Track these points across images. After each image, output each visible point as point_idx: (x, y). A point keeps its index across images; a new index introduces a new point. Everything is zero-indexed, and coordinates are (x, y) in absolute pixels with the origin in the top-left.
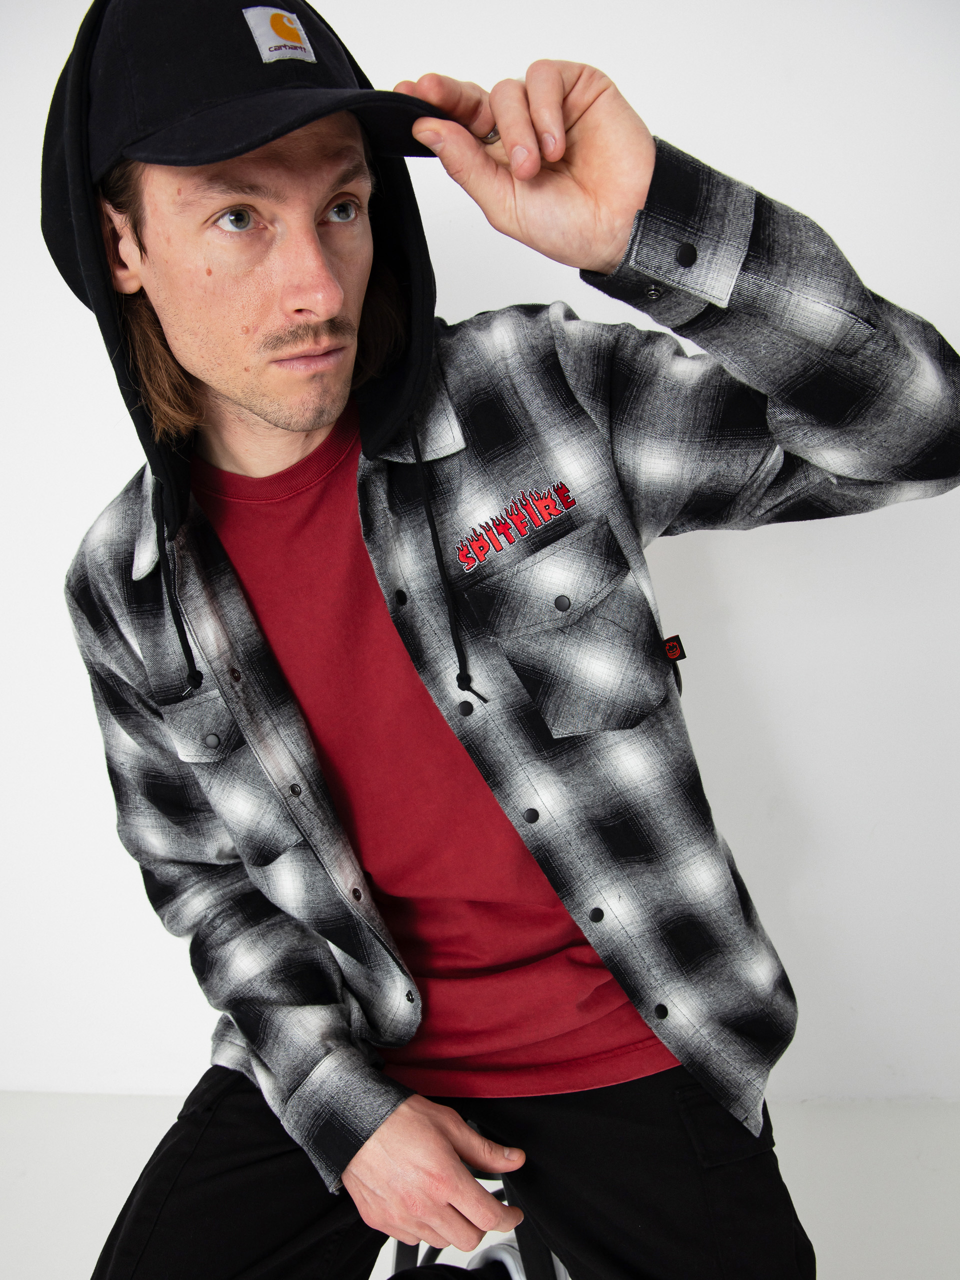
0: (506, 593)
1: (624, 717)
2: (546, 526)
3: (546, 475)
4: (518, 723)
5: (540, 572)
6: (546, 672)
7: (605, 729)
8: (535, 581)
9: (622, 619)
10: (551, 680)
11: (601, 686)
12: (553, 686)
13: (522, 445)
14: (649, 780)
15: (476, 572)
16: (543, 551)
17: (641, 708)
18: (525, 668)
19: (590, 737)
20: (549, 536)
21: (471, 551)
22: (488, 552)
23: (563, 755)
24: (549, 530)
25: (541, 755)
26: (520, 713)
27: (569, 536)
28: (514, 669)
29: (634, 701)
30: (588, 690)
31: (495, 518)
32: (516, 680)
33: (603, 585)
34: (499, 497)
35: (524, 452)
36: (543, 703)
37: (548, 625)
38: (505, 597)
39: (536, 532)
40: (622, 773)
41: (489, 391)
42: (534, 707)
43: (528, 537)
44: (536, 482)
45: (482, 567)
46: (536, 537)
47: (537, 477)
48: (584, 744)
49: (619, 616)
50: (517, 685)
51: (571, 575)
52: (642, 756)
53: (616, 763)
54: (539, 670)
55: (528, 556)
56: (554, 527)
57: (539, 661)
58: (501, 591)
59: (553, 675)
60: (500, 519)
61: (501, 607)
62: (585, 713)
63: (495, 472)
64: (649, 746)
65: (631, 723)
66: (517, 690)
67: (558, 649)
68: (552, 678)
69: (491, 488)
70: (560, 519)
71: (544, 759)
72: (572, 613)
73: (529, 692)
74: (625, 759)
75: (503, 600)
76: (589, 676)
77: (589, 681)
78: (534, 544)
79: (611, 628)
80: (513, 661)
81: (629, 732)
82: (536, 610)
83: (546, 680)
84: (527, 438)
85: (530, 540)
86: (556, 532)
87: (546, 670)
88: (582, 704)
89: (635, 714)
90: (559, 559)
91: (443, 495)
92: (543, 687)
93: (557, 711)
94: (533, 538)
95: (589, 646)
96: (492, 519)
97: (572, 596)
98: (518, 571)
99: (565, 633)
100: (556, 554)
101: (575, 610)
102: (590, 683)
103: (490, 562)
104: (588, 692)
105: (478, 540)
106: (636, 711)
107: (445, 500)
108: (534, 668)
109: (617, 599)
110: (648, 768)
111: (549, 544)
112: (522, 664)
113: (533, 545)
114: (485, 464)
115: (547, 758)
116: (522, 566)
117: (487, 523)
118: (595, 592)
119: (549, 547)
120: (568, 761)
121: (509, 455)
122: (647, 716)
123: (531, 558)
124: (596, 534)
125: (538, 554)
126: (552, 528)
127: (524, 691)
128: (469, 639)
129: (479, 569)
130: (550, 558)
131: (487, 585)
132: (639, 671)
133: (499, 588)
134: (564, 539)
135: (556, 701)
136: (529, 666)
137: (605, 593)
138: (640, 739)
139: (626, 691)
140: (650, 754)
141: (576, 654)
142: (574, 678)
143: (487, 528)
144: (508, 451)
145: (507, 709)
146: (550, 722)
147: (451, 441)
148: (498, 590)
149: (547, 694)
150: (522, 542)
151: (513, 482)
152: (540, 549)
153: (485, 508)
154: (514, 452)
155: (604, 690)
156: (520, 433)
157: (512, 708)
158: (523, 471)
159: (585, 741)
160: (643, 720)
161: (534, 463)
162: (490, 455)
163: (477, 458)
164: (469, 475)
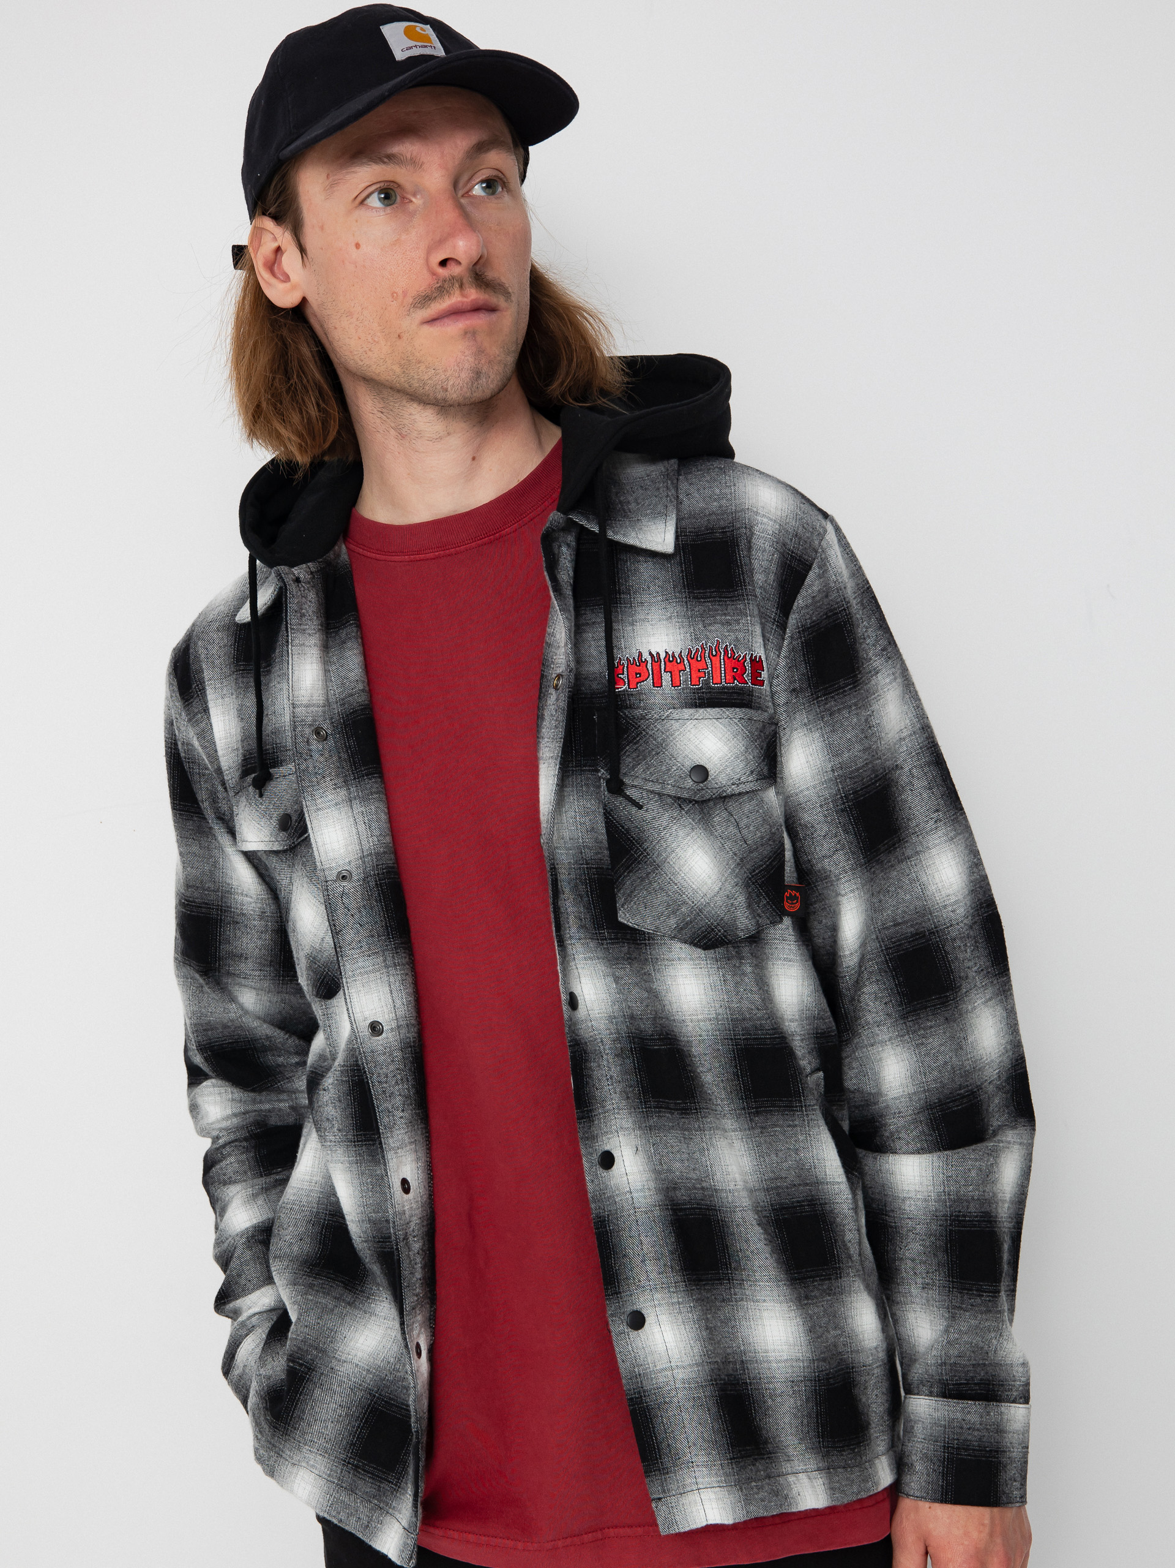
0: (642, 733)
1: (703, 932)
2: (724, 688)
3: (750, 640)
4: (586, 885)
5: (692, 731)
6: (639, 844)
7: (674, 937)
8: (680, 737)
9: (748, 827)
10: (640, 855)
11: (694, 886)
12: (639, 863)
13: (739, 599)
15: (619, 695)
16: (709, 710)
17: (725, 931)
18: (618, 827)
19: (653, 939)
20: (724, 699)
21: (625, 673)
22: (643, 681)
23: (624, 943)
24: (726, 693)
25: (600, 933)
26: (594, 874)
27: (744, 710)
28: (606, 823)
29: (722, 919)
30: (676, 884)
31: (670, 653)
32: (604, 837)
33: (750, 779)
34: (688, 635)
35: (738, 606)
36: (620, 876)
37: (669, 790)
38: (637, 736)
39: (710, 688)
40: (674, 998)
41: (726, 532)
42: (609, 875)
43: (698, 689)
44: (737, 640)
45: (628, 695)
46: (706, 693)
47: (741, 635)
48: (645, 944)
49: (745, 821)
50: (601, 842)
51: (725, 750)
52: (703, 986)
53: (670, 982)
54: (632, 837)
55: (687, 708)
56: (732, 693)
57: (636, 828)
58: (637, 729)
59: (645, 850)
60: (677, 656)
61: (628, 745)
62: (660, 909)
63: (696, 609)
64: (716, 978)
65: (707, 942)
66: (600, 848)
67: (665, 824)
68: (642, 853)
69: (682, 622)
70: (742, 689)
71: (602, 940)
72: (703, 790)
73: (611, 856)
74: (682, 982)
75: (635, 738)
76: (686, 869)
77: (683, 875)
78: (702, 699)
79: (731, 828)
80: (609, 813)
81: (699, 952)
82: (664, 768)
83: (635, 852)
84: (747, 595)
85: (698, 693)
86: (733, 699)
87: (640, 842)
88: (661, 898)
89: (717, 934)
90: (721, 726)
91: (617, 603)
92: (628, 858)
93: (632, 892)
94: (703, 693)
95: (699, 835)
96: (666, 652)
97: (712, 772)
98: (668, 716)
99: (683, 809)
100: (720, 721)
101: (707, 788)
102: (683, 877)
103: (640, 693)
104: (676, 887)
105: (640, 665)
106: (719, 931)
107: (623, 610)
108: (628, 833)
109: (754, 802)
110: (704, 1002)
111: (719, 707)
112: (617, 822)
113: (699, 699)
114: (689, 598)
115: (606, 939)
116: (676, 713)
117: (658, 654)
118: (739, 780)
119: (717, 710)
120: (629, 953)
121: (719, 601)
122: (727, 944)
123: (692, 711)
124: (764, 726)
125: (701, 710)
126: (729, 693)
127: (606, 852)
128: (573, 767)
129: (624, 695)
130: (711, 722)
131: (625, 714)
132: (737, 889)
133: (637, 724)
134: (738, 710)
135: (634, 881)
136: (623, 827)
137: (747, 787)
138: (710, 965)
139: (719, 903)
140: (714, 987)
141: (683, 838)
142: (666, 865)
143: (655, 658)
144: (720, 597)
145: (582, 864)
146: (620, 900)
147: (660, 540)
148: (634, 726)
149: (629, 868)
150: (688, 691)
151: (713, 628)
152: (705, 707)
153: (665, 638)
154: (726, 601)
155: (695, 891)
156: (741, 586)
157: (587, 864)
158: (728, 623)
159: (647, 942)
160: (722, 946)
161: (743, 621)
162: (700, 593)
163: (685, 589)
164: (667, 600)
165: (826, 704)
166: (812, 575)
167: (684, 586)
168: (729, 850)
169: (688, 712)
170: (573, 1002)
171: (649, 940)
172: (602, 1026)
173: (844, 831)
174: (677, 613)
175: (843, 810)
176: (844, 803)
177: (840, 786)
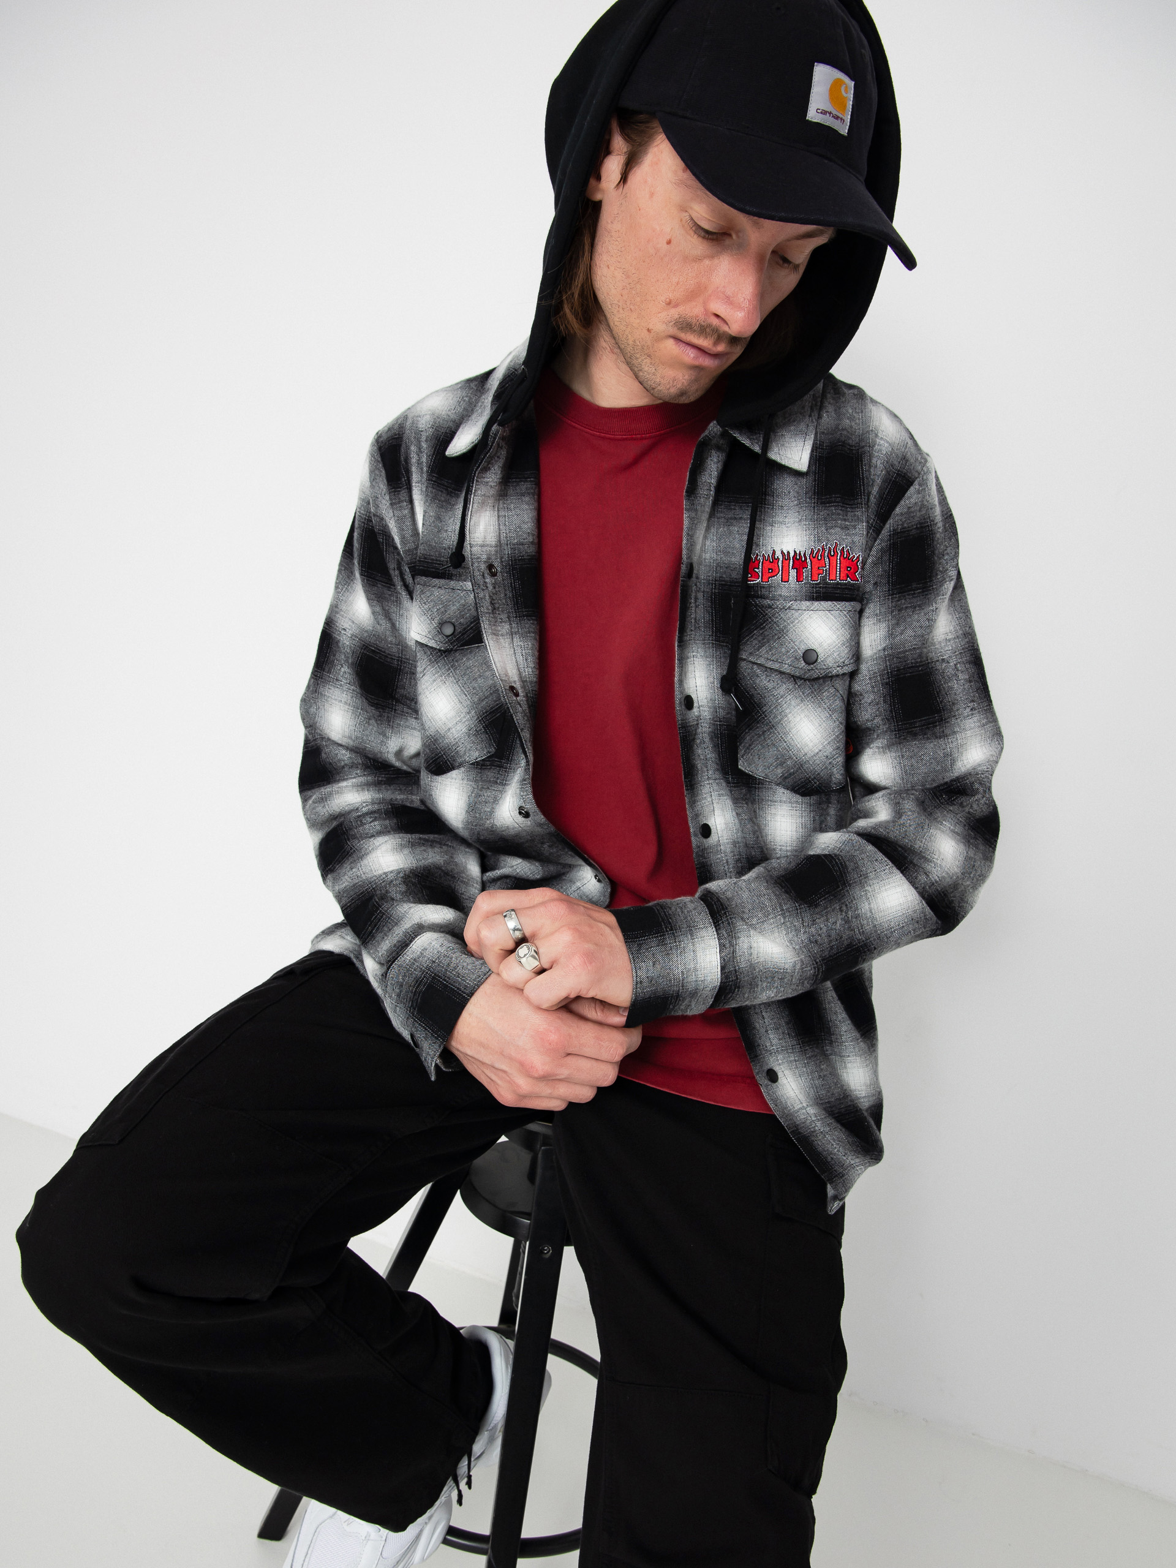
0: (768, 620)
1: (802, 783)
2: (838, 584)
4: (718, 738)
5: (808, 620)
7: (779, 784)
8: (798, 624)
10: (759, 716)
11: (798, 745)
12: (758, 723)
13: (857, 507)
14: (788, 848)
15: (753, 587)
16: (822, 603)
17: (820, 783)
18: (744, 693)
19: (763, 784)
20: (837, 593)
21: (760, 567)
22: (774, 577)
23: (743, 786)
24: (839, 588)
25: (727, 778)
26: (725, 731)
27: (852, 603)
29: (819, 774)
30: (786, 742)
31: (798, 552)
33: (852, 661)
34: (812, 536)
35: (856, 513)
36: (742, 733)
37: (786, 668)
38: (764, 623)
39: (827, 583)
40: (770, 831)
41: (853, 450)
42: (736, 731)
43: (816, 584)
44: (853, 542)
45: (760, 587)
46: (823, 588)
47: (856, 539)
48: (755, 787)
50: (731, 704)
51: (833, 637)
52: (795, 822)
53: (769, 819)
54: (754, 701)
55: (806, 600)
56: (844, 588)
57: (759, 694)
58: (764, 616)
59: (763, 713)
60: (802, 555)
61: (755, 629)
62: (771, 760)
63: (821, 513)
64: (809, 820)
65: (804, 791)
66: (730, 709)
67: (781, 694)
68: (761, 715)
69: (809, 524)
70: (853, 585)
71: (727, 783)
72: (813, 670)
74: (779, 820)
75: (762, 624)
76: (794, 731)
77: (791, 735)
78: (818, 593)
79: (838, 702)
81: (799, 798)
82: (783, 650)
83: (756, 713)
86: (844, 594)
87: (760, 706)
88: (772, 752)
89: (813, 785)
90: (832, 617)
91: (765, 504)
92: (751, 720)
93: (750, 745)
94: (820, 587)
95: (810, 706)
96: (795, 551)
97: (822, 655)
98: (790, 607)
99: (796, 683)
100: (832, 612)
101: (817, 669)
102: (791, 738)
103: (770, 586)
104: (785, 744)
105: (772, 562)
106: (815, 783)
107: (767, 512)
108: (751, 698)
110: (796, 837)
111: (831, 600)
113: (816, 593)
114: (817, 503)
115: (729, 783)
116: (796, 605)
117: (788, 553)
118: (844, 663)
119: (830, 603)
121: (842, 507)
122: (821, 793)
123: (808, 603)
125: (816, 603)
126: (842, 588)
129: (757, 587)
130: (824, 613)
131: (756, 603)
132: (838, 751)
133: (764, 612)
134: (847, 603)
135: (753, 737)
136: (748, 694)
137: (849, 669)
138: (803, 809)
140: (804, 826)
141: (794, 707)
142: (779, 725)
143: (786, 556)
144: (843, 503)
145: (716, 721)
146: (741, 752)
147: (797, 459)
148: (762, 614)
149: (750, 727)
150: (809, 585)
151: (833, 531)
152: (821, 600)
153: (795, 539)
154: (847, 508)
155: (799, 750)
156: (861, 495)
157: (720, 721)
158: (846, 528)
159: (757, 786)
160: (816, 794)
161: (860, 527)
162: (827, 498)
163: (815, 495)
164: (800, 504)
165: (898, 601)
166: (912, 490)
167: (815, 493)
169: (806, 604)
170: (706, 831)
171: (759, 785)
172: (728, 850)
173: (883, 700)
174: (806, 516)
175: (887, 684)
176: (889, 678)
177: (888, 663)
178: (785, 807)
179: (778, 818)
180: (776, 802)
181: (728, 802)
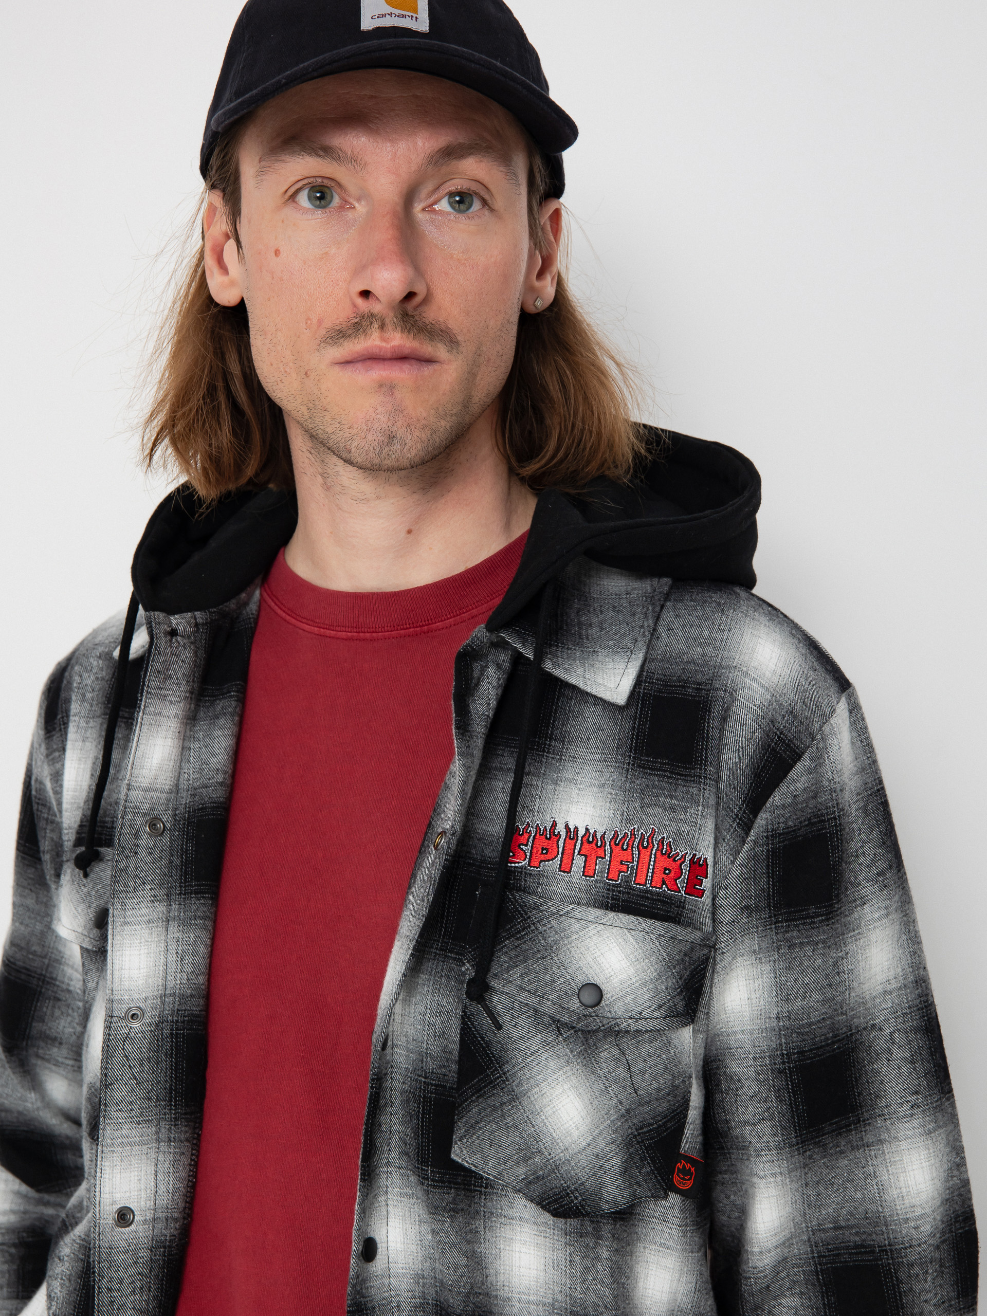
0: (530, 927)
1: (555, 1194)
2: (647, 891)
3: (696, 837)
4: (419, 1104)
5: (594, 938)
6: (498, 1063)
7: (519, 1191)
8: (577, 942)
9: (643, 1073)
10: (498, 1078)
11: (554, 1135)
12: (494, 1087)
13: (694, 781)
14: (532, 1298)
15: (514, 872)
16: (621, 915)
17: (583, 1200)
18: (476, 1038)
19: (493, 1188)
20: (644, 905)
21: (530, 844)
22: (549, 861)
23: (451, 1188)
24: (647, 898)
25: (422, 1169)
26: (432, 1093)
27: (666, 924)
28: (462, 1029)
29: (582, 1184)
30: (533, 1126)
31: (592, 831)
32: (455, 1047)
33: (656, 1014)
34: (618, 813)
35: (691, 790)
36: (465, 1101)
37: (548, 1007)
38: (523, 930)
39: (631, 888)
40: (502, 1267)
41: (702, 689)
42: (452, 1097)
43: (614, 885)
44: (679, 833)
45: (526, 873)
46: (624, 893)
47: (685, 828)
48: (481, 1192)
49: (641, 1065)
50: (451, 1053)
51: (631, 971)
52: (543, 1261)
53: (502, 1246)
54: (492, 1053)
55: (595, 906)
56: (655, 900)
58: (525, 920)
59: (504, 1074)
60: (599, 838)
61: (508, 939)
62: (510, 1151)
63: (637, 782)
64: (561, 1255)
65: (557, 1208)
66: (447, 1060)
67: (534, 1048)
68: (501, 1077)
69: (616, 794)
70: (670, 897)
71: (423, 1178)
72: (591, 1016)
73: (460, 1072)
74: (518, 1249)
75: (519, 932)
76: (548, 1111)
77: (543, 1117)
78: (615, 899)
79: (621, 1070)
80: (468, 1018)
81: (547, 1217)
82: (548, 977)
83: (492, 1073)
84: (705, 778)
85: (613, 891)
86: (654, 908)
87: (500, 1062)
88: (514, 1137)
89: (572, 1201)
90: (632, 940)
91: (544, 751)
92: (482, 1079)
93: (477, 1123)
94: (619, 892)
95: (580, 1071)
96: (587, 829)
97: (608, 996)
98: (568, 912)
99: (561, 1034)
100: (633, 933)
101: (597, 1016)
102: (543, 1121)
103: (540, 875)
104: (533, 1129)
105: (549, 839)
106: (576, 1198)
107: (544, 760)
108: (488, 1047)
109: (657, 1044)
110: (541, 1281)
111: (635, 915)
112: (476, 1030)
113: (613, 898)
114: (633, 765)
115: (427, 1179)
116: (579, 912)
117: (576, 829)
119: (632, 917)
120: (454, 1201)
121: (669, 778)
122: (584, 1216)
123: (599, 912)
124: (692, 949)
125: (611, 915)
126: (653, 899)
127: (454, 1067)
128: (437, 949)
129: (521, 873)
130: (621, 931)
131: (515, 898)
132: (614, 1147)
133: (526, 914)
134: (658, 923)
135: (483, 1110)
136: (483, 1039)
137: (650, 1025)
138: (556, 1238)
139: (583, 1163)
140: (556, 1265)
141: (553, 1070)
142: (526, 1098)
143: (571, 834)
144: (671, 773)
145: (420, 1076)
146: (459, 1132)
147: (612, 685)
148: (522, 916)
149: (479, 1091)
150: (602, 885)
151: (651, 811)
152: (618, 912)
153: (590, 810)
154: (677, 779)
155: (555, 1142)
156: (701, 765)
157: (425, 1078)
158: (673, 809)
159: (484, 1190)
160: (575, 1217)
161: (692, 811)
162: (648, 761)
163: (631, 752)
164: (606, 761)
166: (799, 767)
167: (627, 748)
168: (613, 1095)
169: (594, 913)
170: (369, 1250)
171: (486, 1188)
173: (777, 1097)
174: (613, 781)
175: (780, 1071)
176: (783, 1063)
177: (783, 1040)
178: (526, 1230)
179: (516, 1246)
180: (513, 1219)
181: (419, 1210)
